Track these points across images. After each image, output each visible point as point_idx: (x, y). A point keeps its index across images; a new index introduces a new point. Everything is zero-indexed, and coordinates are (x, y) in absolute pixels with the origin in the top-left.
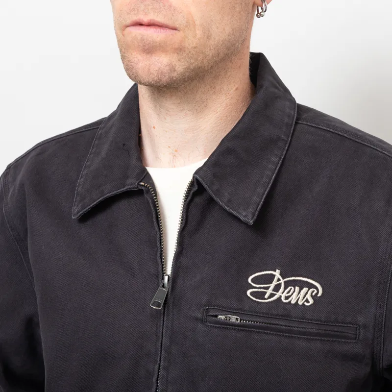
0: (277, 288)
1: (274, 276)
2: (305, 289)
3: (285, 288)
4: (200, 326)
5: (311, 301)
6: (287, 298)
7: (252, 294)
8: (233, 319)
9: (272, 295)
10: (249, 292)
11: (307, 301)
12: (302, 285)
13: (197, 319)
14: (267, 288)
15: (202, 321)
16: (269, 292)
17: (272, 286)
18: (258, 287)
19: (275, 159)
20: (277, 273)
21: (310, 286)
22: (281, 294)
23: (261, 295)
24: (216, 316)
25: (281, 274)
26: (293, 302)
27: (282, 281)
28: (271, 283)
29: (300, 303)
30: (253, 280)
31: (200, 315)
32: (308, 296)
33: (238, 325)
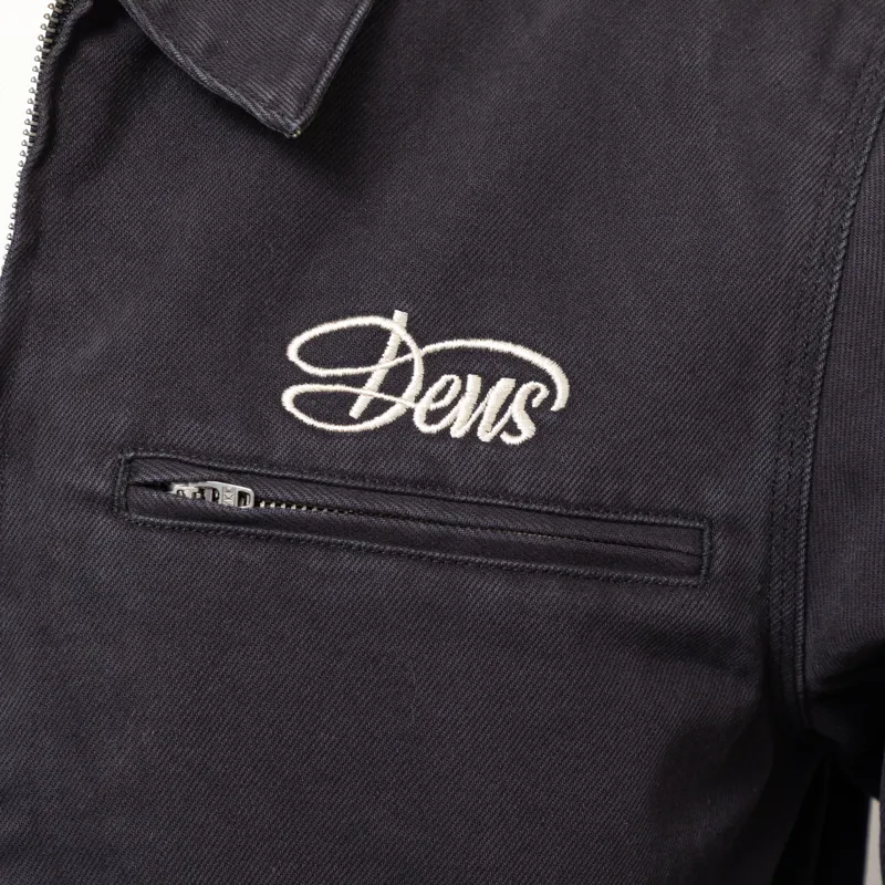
0: (396, 381)
1: (385, 334)
2: (504, 385)
3: (428, 382)
4: (102, 523)
5: (527, 429)
6: (433, 417)
7: (299, 401)
8: (229, 494)
9: (376, 408)
10: (288, 397)
11: (512, 428)
12: (491, 368)
13: (90, 499)
14: (360, 381)
15: (111, 506)
16: (367, 394)
17: (378, 372)
18: (323, 378)
20: (397, 324)
21: (524, 372)
22: (414, 403)
23: (336, 407)
24: (165, 487)
25: (411, 330)
26: (458, 432)
27: (417, 355)
28: (374, 359)
29: (485, 435)
30: (304, 352)
31: (102, 486)
32: (517, 411)
33: (247, 520)
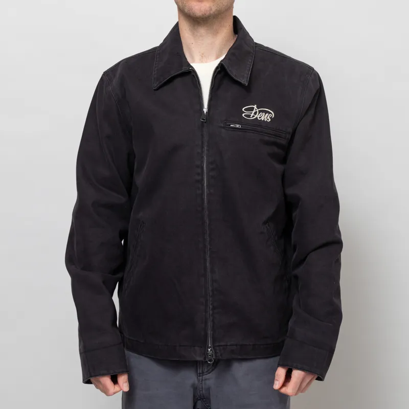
0: (255, 113)
1: (254, 108)
2: (267, 114)
3: (259, 113)
4: (223, 130)
5: (270, 120)
6: (260, 118)
7: (245, 115)
8: (238, 126)
9: (253, 116)
10: (243, 115)
11: (268, 119)
12: (266, 112)
13: (221, 127)
14: (251, 113)
15: (224, 128)
16: (252, 115)
17: (253, 112)
18: (247, 113)
19: (250, 60)
20: (255, 107)
21: (270, 113)
22: (257, 116)
23: (249, 116)
24: (230, 125)
25: (257, 107)
26: (263, 119)
27: (257, 110)
28: (253, 111)
29: (265, 120)
30: (244, 110)
31: (222, 125)
32: (268, 117)
33: (240, 129)
